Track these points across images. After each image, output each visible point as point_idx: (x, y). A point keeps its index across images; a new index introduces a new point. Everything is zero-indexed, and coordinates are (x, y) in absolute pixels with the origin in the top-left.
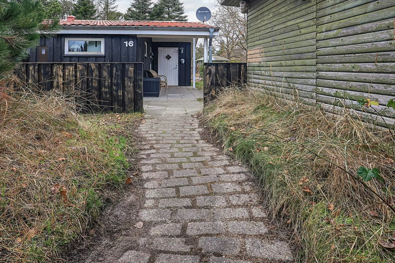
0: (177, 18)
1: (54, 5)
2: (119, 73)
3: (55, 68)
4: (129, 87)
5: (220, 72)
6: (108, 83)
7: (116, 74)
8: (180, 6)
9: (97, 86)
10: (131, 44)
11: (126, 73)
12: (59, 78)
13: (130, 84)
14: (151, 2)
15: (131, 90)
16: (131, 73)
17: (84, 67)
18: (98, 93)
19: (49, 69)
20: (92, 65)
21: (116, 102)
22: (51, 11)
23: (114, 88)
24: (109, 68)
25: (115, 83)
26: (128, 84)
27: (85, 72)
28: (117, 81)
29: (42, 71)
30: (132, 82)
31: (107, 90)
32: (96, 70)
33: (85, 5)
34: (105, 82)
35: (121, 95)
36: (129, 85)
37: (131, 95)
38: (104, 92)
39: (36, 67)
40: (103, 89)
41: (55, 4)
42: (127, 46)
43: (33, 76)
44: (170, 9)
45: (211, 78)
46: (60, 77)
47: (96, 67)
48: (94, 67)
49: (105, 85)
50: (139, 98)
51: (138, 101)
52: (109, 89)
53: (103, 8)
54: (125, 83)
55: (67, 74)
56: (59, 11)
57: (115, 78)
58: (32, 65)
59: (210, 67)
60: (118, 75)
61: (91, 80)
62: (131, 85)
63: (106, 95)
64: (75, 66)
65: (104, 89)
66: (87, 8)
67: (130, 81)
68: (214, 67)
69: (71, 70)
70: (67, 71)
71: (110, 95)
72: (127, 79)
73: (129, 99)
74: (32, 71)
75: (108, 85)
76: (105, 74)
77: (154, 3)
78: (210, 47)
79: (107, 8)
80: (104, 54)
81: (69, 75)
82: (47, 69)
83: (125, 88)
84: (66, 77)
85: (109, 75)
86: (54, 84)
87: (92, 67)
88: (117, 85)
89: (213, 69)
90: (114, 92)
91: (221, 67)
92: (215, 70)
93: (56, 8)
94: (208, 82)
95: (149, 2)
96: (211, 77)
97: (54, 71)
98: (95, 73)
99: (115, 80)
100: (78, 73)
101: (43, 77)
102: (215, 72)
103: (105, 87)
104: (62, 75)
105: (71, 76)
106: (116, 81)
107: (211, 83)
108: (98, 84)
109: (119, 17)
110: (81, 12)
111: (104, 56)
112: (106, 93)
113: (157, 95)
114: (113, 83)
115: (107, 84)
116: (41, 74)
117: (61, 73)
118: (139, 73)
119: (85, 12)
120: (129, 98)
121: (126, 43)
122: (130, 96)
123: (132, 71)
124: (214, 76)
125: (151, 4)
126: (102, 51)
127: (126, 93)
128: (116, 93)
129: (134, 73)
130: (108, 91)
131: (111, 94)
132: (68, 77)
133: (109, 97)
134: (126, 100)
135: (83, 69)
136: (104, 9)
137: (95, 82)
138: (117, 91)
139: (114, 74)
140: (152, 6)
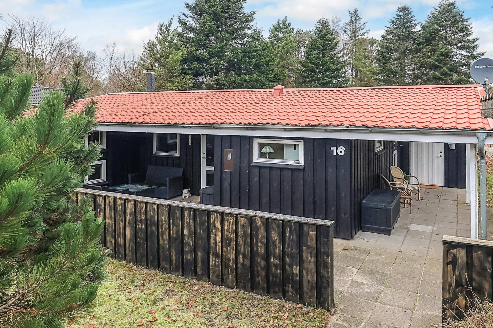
0: (460, 44)
1: (286, 41)
2: (295, 237)
3: (212, 217)
4: (310, 263)
5: (476, 262)
6: (279, 250)
7: (289, 238)
8: (465, 23)
9: (264, 254)
10: (341, 151)
11: (304, 239)
12: (217, 232)
13: (311, 257)
14: (416, 22)
15: (312, 269)
16: (312, 240)
17: (247, 221)
18: (265, 263)
19: (205, 217)
20: (258, 220)
21: (289, 283)
22: (283, 48)
23: (288, 260)
24: (280, 228)
25: (288, 253)
26: (307, 258)
27: (248, 229)
28: (292, 250)
29: (198, 219)
30: (313, 255)
31: (278, 262)
32: (262, 227)
33: (324, 37)
34: (274, 249)
35: (297, 274)
36: (309, 260)
37: (313, 277)
38: (274, 264)
39: (192, 212)
40: (272, 260)
41: (288, 40)
42: (335, 154)
43: (188, 225)
44: (448, 29)
45: (457, 273)
46: (219, 231)
47: (263, 222)
48: (260, 223)
49: (275, 253)
50: (325, 285)
51: (323, 289)
52: (280, 261)
53: (350, 35)
54: (302, 256)
55: (226, 228)
56: (293, 48)
57: (288, 245)
58: (187, 209)
59: (454, 251)
60: (292, 240)
61: (255, 242)
62: (312, 260)
63: (276, 269)
64: (236, 217)
65: (274, 259)
66: (326, 41)
67: (311, 254)
68: (464, 252)
69: (231, 224)
70: (226, 224)
71: (282, 271)
72: (307, 249)
73: (309, 284)
74: (187, 218)
75: (279, 254)
76: (275, 236)
77: (421, 23)
78: (482, 161)
79: (355, 35)
80: (303, 164)
81: (228, 230)
82: (203, 218)
83: (303, 263)
84: (226, 232)
85: (280, 238)
86: (211, 240)
87: (257, 222)
88: (291, 256)
89: (461, 256)
90: (287, 267)
91: (479, 252)
92: (465, 257)
93: (289, 44)
94: (449, 279)
95: (414, 22)
96: (457, 271)
97: (211, 222)
98: (261, 232)
99: (288, 247)
100: (239, 230)
101: (199, 227)
102: (465, 262)
103: (275, 257)
104: (220, 229)
105: (231, 231)
106: (290, 250)
107: (456, 281)
108: (265, 250)
109: (373, 44)
110: (319, 48)
111: (302, 168)
112: (276, 266)
113: (388, 233)
114: (286, 253)
115: (277, 252)
116: (197, 224)
117: (219, 226)
118: (325, 241)
119: (323, 47)
120: (309, 281)
121: (334, 149)
122: (310, 277)
123: (314, 237)
124: (462, 269)
125: (416, 25)
126: (300, 160)
127: (304, 272)
128: (290, 269)
129: (317, 240)
130: (280, 264)
131: (283, 269)
132: (228, 234)
133: (280, 273)
134: (305, 284)
135: (245, 223)
136: (350, 37)
137: (261, 247)
138: (291, 266)
139: (287, 238)
140: (418, 28)
